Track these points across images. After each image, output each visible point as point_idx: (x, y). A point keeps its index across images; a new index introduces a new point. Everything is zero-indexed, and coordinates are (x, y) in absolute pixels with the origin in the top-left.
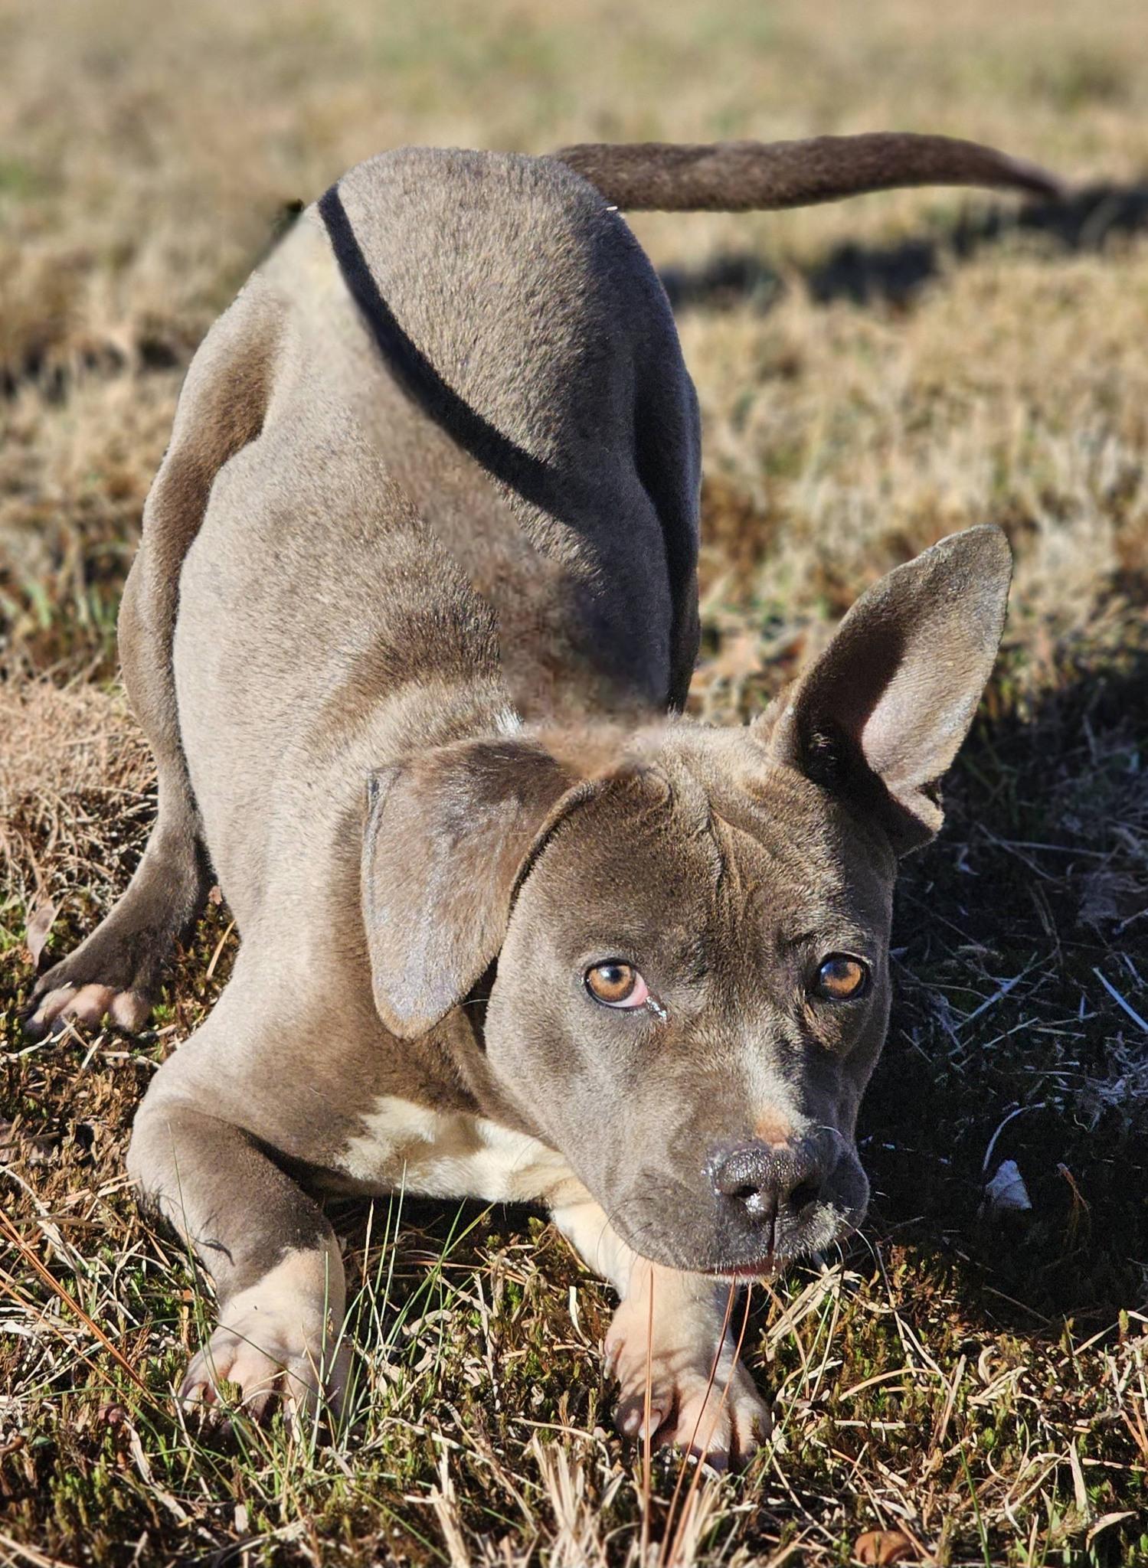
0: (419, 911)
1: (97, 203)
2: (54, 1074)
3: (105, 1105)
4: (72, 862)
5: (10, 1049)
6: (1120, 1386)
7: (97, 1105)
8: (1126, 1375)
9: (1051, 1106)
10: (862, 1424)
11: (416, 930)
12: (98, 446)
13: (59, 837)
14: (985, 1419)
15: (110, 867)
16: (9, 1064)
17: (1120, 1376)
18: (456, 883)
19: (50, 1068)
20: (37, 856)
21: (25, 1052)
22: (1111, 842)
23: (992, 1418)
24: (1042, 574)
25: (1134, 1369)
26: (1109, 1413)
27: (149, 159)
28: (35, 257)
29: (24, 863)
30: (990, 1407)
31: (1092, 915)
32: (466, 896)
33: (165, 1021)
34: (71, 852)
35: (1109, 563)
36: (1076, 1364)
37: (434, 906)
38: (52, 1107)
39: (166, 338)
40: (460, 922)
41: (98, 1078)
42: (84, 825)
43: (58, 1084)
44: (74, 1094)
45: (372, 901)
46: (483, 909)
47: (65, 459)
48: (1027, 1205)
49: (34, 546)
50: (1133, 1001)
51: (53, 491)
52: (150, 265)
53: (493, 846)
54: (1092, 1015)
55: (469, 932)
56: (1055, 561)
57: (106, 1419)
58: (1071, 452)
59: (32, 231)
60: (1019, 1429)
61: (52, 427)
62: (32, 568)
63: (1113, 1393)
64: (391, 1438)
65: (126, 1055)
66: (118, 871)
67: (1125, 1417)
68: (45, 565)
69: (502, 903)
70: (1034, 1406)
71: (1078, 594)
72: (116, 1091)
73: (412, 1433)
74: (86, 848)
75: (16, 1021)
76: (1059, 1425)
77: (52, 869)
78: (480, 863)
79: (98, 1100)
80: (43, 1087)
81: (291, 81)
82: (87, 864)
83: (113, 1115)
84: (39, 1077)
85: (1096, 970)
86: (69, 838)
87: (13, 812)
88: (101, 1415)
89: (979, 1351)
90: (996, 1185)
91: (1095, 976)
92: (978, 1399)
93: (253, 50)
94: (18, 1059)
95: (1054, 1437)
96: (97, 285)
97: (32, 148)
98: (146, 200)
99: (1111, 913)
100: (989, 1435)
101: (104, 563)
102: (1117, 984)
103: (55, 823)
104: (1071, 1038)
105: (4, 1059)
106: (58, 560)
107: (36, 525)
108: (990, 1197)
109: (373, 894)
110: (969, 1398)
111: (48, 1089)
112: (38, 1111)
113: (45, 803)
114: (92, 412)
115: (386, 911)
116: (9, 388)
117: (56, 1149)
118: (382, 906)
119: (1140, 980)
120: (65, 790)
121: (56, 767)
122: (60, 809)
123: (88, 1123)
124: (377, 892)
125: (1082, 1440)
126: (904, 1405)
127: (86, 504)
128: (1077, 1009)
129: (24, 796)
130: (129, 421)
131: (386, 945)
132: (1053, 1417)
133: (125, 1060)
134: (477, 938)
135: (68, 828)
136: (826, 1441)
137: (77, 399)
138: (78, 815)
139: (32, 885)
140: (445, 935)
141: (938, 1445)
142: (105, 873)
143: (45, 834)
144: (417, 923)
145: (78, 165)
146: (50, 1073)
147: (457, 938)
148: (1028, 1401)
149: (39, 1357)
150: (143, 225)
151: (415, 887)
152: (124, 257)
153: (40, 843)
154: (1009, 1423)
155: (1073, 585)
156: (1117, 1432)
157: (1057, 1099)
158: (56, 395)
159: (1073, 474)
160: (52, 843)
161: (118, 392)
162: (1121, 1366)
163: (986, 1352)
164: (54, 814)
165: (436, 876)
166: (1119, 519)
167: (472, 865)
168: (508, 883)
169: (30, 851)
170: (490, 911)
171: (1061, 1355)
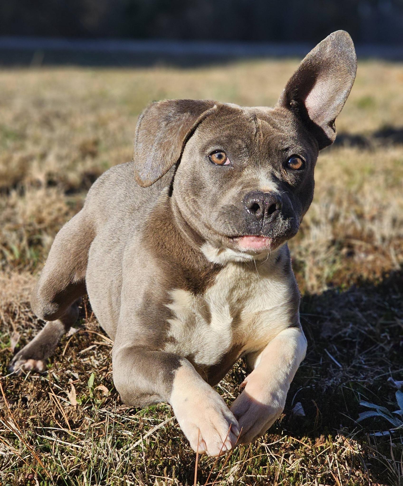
0: (152, 145)
1: (36, 141)
2: (16, 383)
3: (32, 391)
4: (23, 322)
5: (3, 375)
6: (330, 465)
7: (29, 391)
8: (332, 461)
9: (311, 387)
10: (254, 476)
11: (150, 151)
12: (34, 208)
13: (19, 315)
14: (290, 474)
15: (35, 324)
16: (2, 380)
17: (330, 462)
18: (165, 137)
19: (15, 381)
20: (13, 321)
21: (7, 376)
22: (330, 314)
23: (293, 474)
24: (312, 241)
25: (334, 460)
26: (327, 472)
27: (52, 129)
28: (17, 157)
29: (9, 323)
30: (292, 471)
31: (325, 335)
32: (168, 142)
33: (50, 368)
34: (23, 319)
35: (331, 237)
36: (318, 459)
37: (157, 144)
38: (15, 393)
39: (55, 178)
40: (165, 150)
41: (29, 383)
42: (27, 312)
43: (17, 386)
44: (22, 388)
45: (137, 141)
46: (173, 147)
47: (24, 213)
48: (304, 415)
49: (14, 236)
50: (336, 358)
51: (20, 221)
52: (51, 159)
53: (179, 126)
54: (324, 362)
55: (168, 154)
56: (315, 237)
57: (28, 478)
58: (320, 208)
59: (16, 149)
60: (301, 476)
61: (20, 204)
62: (14, 242)
63: (329, 467)
64: (114, 482)
65: (38, 377)
66: (37, 325)
67: (332, 473)
68: (17, 241)
69: (180, 145)
70: (305, 470)
71: (322, 246)
72: (35, 387)
73: (120, 480)
74: (28, 318)
75: (5, 368)
76: (312, 475)
77: (17, 325)
78: (174, 131)
79: (29, 390)
80: (12, 387)
81: (94, 108)
82: (28, 323)
83: (34, 394)
84: (12, 384)
85: (325, 350)
86: (22, 316)
87: (5, 308)
88: (26, 477)
89: (290, 456)
90: (295, 409)
91: (325, 351)
92: (289, 469)
93: (84, 100)
94: (5, 378)
95: (311, 478)
96: (35, 164)
97: (17, 127)
98: (50, 142)
99: (330, 334)
100: (292, 478)
101: (35, 241)
102: (332, 354)
103: (18, 311)
104: (317, 369)
105: (1, 378)
106: (21, 240)
107: (15, 230)
108: (293, 412)
109: (137, 139)
110: (286, 469)
111: (14, 387)
112: (11, 394)
113: (15, 305)
114: (32, 199)
115: (142, 144)
116: (8, 193)
117: (15, 403)
118: (140, 142)
119: (338, 352)
120: (21, 302)
121: (18, 295)
122: (20, 307)
123: (26, 397)
124: (139, 138)
125: (319, 479)
126: (267, 471)
127: (30, 225)
128: (320, 360)
129: (9, 303)
130: (43, 202)
131: (140, 156)
132: (311, 473)
133: (38, 379)
134: (170, 156)
135: (22, 312)
136: (244, 482)
137: (28, 195)
138: (25, 308)
139: (11, 329)
140: (160, 154)
141: (276, 481)
142: (33, 326)
143: (15, 314)
144: (151, 149)
145: (30, 131)
146: (15, 382)
147: (164, 155)
148: (303, 469)
149: (8, 462)
150: (49, 148)
151: (152, 137)
152: (43, 156)
153: (13, 318)
154: (298, 475)
155: (320, 244)
156: (330, 478)
157: (313, 385)
158: (22, 194)
159: (321, 214)
160: (17, 317)
161: (41, 193)
162: (331, 459)
163: (291, 456)
164: (17, 309)
165: (159, 134)
166: (334, 227)
167: (171, 132)
168: (182, 139)
169: (11, 320)
170: (175, 148)
171: (313, 457)
